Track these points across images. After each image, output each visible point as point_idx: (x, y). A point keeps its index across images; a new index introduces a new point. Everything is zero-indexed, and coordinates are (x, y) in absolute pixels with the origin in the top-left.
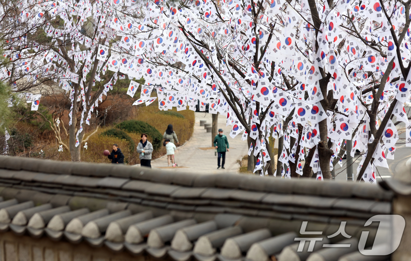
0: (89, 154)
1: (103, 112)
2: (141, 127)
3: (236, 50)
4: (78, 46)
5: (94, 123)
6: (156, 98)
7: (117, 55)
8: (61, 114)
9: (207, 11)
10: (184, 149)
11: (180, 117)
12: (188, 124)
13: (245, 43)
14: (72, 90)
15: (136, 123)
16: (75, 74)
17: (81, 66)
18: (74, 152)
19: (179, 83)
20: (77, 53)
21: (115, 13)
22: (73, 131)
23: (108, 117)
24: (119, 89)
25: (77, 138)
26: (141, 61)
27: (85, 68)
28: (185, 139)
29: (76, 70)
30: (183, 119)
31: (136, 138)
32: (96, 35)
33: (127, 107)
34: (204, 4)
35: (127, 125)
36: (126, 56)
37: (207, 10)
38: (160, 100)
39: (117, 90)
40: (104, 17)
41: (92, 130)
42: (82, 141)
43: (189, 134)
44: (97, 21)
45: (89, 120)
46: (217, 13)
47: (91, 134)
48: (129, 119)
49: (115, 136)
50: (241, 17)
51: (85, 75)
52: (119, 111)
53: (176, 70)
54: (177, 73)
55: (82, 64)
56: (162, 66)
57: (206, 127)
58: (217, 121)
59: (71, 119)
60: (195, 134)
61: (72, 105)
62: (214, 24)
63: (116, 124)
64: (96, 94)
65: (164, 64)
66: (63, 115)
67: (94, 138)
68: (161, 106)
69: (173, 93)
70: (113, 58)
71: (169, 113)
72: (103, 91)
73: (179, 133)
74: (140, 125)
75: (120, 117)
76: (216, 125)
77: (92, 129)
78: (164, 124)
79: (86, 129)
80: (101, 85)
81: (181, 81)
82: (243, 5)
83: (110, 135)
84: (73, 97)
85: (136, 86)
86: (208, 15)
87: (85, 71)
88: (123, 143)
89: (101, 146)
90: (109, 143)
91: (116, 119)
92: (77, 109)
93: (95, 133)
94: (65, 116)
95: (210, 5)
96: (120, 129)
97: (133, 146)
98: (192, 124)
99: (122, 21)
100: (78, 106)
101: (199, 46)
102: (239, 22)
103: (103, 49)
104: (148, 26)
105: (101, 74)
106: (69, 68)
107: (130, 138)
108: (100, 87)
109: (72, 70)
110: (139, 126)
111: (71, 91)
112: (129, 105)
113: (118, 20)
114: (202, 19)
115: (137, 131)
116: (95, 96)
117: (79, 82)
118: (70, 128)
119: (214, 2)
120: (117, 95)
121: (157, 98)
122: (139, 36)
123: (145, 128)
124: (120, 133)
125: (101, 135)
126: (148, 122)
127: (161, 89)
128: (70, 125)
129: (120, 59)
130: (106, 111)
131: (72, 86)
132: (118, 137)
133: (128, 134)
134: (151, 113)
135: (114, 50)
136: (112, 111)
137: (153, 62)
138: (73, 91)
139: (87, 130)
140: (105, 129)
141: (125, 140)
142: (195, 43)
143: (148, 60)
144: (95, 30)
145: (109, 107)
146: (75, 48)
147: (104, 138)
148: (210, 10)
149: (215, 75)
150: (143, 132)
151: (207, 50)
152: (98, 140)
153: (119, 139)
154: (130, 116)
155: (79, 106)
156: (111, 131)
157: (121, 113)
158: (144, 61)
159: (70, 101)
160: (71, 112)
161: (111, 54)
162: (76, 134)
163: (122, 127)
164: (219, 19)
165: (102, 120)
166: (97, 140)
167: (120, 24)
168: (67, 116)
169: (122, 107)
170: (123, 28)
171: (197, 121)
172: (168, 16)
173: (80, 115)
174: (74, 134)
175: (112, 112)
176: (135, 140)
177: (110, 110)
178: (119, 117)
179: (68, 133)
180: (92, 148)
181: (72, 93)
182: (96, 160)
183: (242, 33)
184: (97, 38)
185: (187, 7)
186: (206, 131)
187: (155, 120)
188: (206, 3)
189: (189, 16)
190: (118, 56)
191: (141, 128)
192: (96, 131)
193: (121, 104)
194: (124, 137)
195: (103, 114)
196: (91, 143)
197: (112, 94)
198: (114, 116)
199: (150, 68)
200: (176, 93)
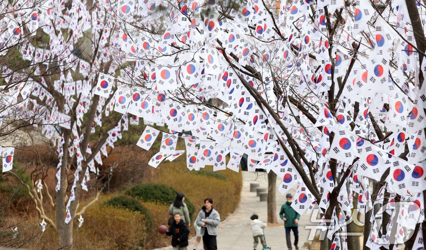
0: (86, 234)
1: (107, 171)
2: (163, 193)
3: (302, 82)
4: (69, 74)
5: (93, 187)
6: (183, 151)
7: (126, 88)
8: (45, 175)
9: (260, 25)
10: (226, 225)
11: (221, 178)
12: (233, 189)
13: (316, 72)
14: (60, 138)
15: (155, 187)
16: (65, 116)
17: (75, 103)
18: (63, 231)
19: (218, 130)
20: (68, 84)
21: (124, 27)
22: (62, 200)
23: (114, 178)
24: (130, 137)
25: (68, 211)
26: (162, 98)
27: (79, 107)
28: (228, 212)
29: (66, 109)
30: (225, 182)
31: (155, 210)
32: (96, 58)
33: (142, 164)
34: (255, 13)
35: (141, 190)
36: (139, 89)
37: (260, 22)
38: (190, 155)
39: (127, 139)
40: (109, 32)
41: (90, 198)
42: (76, 215)
43: (234, 204)
44: (98, 37)
45: (87, 184)
46: (275, 27)
47: (88, 204)
48: (145, 182)
49: (125, 207)
50: (309, 32)
51: (80, 116)
52: (130, 170)
53: (214, 111)
54: (215, 116)
55: (75, 101)
56: (193, 105)
57: (259, 192)
58: (275, 185)
59: (59, 182)
60: (243, 204)
61: (61, 160)
62: (269, 43)
63: (126, 189)
64: (96, 144)
65: (196, 102)
66: (47, 175)
67: (93, 209)
68: (191, 164)
69: (208, 144)
70: (120, 93)
71: (205, 173)
72: (107, 140)
73: (219, 202)
74: (160, 190)
75: (132, 179)
76: (274, 191)
77: (91, 196)
78: (196, 189)
79: (81, 196)
80: (104, 131)
81: (221, 128)
82: (312, 15)
83: (117, 205)
84: (62, 149)
85: (154, 134)
86: (260, 30)
87: (80, 111)
88: (136, 218)
89: (103, 222)
90: (116, 217)
91: (126, 181)
92: (68, 166)
93: (95, 203)
94: (50, 177)
95: (263, 16)
96: (132, 196)
97: (151, 222)
98: (238, 188)
99: (134, 39)
100: (69, 162)
101: (247, 76)
102: (307, 40)
103: (106, 79)
104: (172, 45)
105: (103, 115)
106: (56, 106)
107: (146, 209)
108: (102, 134)
109: (61, 109)
110: (160, 192)
111: (60, 140)
112: (144, 161)
113: (128, 37)
114: (252, 35)
115: (156, 199)
116: (95, 147)
117: (72, 126)
118: (58, 196)
119: (271, 10)
120: (127, 146)
121: (186, 151)
122: (159, 61)
123: (168, 194)
124: (131, 203)
125: (103, 205)
126: (172, 186)
127: (191, 139)
128: (57, 191)
129: (130, 94)
130: (111, 170)
131: (60, 132)
132: (129, 208)
133: (143, 204)
134: (178, 172)
135: (122, 81)
136: (119, 169)
137: (179, 99)
138: (62, 140)
139: (83, 198)
140: (110, 197)
141: (139, 212)
142: (241, 70)
143: (172, 96)
144: (94, 50)
145: (115, 163)
146: (66, 77)
147: (108, 210)
148: (264, 22)
149: (271, 119)
150: (165, 200)
151: (259, 82)
152: (100, 212)
153: (130, 211)
154: (146, 177)
155: (71, 163)
156: (118, 199)
157: (133, 173)
158: (167, 97)
159: (57, 154)
160: (60, 171)
161: (118, 87)
162: (66, 204)
163: (135, 193)
164: (277, 36)
165: (106, 183)
166: (97, 213)
167: (130, 42)
168: (53, 177)
169: (135, 164)
170: (136, 49)
171: (246, 184)
172: (201, 32)
173: (72, 176)
174: (64, 204)
175: (120, 171)
176: (154, 213)
177: (117, 168)
178: (130, 179)
179: (54, 202)
180: (89, 225)
181: (61, 144)
182: (95, 243)
183: (311, 56)
184: (98, 62)
185: (230, 18)
186: (258, 199)
187: (184, 182)
188: (258, 12)
189: (232, 31)
190: (128, 91)
191: (163, 195)
192: (97, 199)
193: (134, 159)
194: (137, 209)
195: (107, 173)
196: (89, 217)
197: (120, 144)
198: (123, 178)
199: (174, 107)
200: (213, 146)
